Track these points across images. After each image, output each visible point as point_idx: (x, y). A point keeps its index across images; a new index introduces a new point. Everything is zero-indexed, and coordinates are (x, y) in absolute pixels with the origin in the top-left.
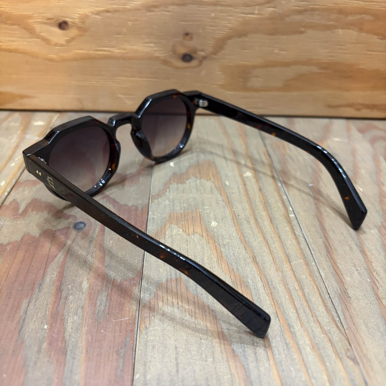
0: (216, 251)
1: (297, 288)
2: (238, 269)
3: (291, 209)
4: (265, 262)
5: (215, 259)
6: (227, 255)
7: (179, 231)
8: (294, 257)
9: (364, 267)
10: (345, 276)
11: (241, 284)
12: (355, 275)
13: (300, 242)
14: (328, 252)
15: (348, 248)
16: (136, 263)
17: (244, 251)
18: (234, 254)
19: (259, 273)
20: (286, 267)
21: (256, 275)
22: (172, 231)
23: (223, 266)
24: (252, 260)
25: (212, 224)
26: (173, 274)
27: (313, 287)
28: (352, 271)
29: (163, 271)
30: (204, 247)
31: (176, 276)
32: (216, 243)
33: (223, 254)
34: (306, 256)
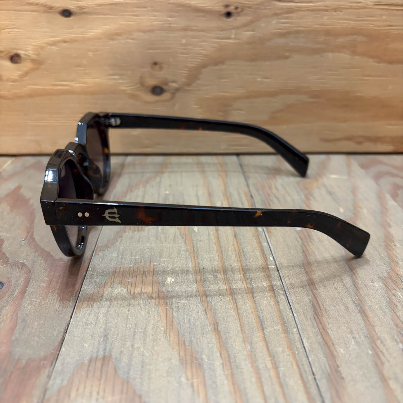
0: (166, 317)
1: (269, 365)
2: (191, 341)
3: (271, 258)
4: (229, 330)
5: (162, 329)
6: (179, 322)
7: (122, 291)
8: (269, 323)
9: (364, 333)
10: (337, 347)
11: (192, 362)
12: (351, 346)
13: (279, 301)
14: (316, 314)
15: (343, 308)
16: (55, 335)
17: (204, 315)
18: (189, 320)
19: (218, 345)
20: (257, 337)
21: (215, 349)
23: (172, 338)
24: (212, 328)
25: (167, 281)
26: (100, 350)
27: (292, 364)
28: (348, 340)
29: (89, 346)
30: (151, 311)
31: (105, 353)
32: (168, 306)
33: (174, 321)
34: (286, 320)
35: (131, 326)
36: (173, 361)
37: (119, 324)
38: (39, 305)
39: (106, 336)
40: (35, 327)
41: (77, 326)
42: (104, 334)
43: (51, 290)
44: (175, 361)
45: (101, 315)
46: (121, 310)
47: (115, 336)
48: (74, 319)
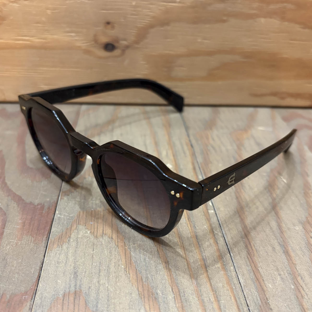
0: (125, 256)
1: (213, 299)
2: (147, 278)
3: (211, 204)
4: (178, 268)
5: (123, 267)
6: (136, 261)
7: (86, 232)
8: (211, 262)
9: (288, 270)
10: (266, 282)
11: (149, 296)
12: (277, 282)
13: (219, 243)
14: (249, 254)
15: (270, 248)
16: (32, 273)
17: (156, 255)
19: (170, 281)
20: (202, 274)
21: (167, 285)
22: (78, 233)
23: (131, 275)
24: (164, 266)
26: (72, 286)
27: (231, 298)
28: (275, 276)
29: (62, 282)
30: (112, 251)
31: (76, 288)
32: (126, 247)
33: (132, 260)
34: (225, 259)
35: (96, 264)
36: (133, 295)
37: (86, 263)
38: (16, 245)
39: (75, 273)
40: (15, 266)
41: (50, 264)
42: (74, 271)
43: (25, 232)
44: (135, 295)
45: (70, 255)
46: (86, 250)
47: (84, 274)
48: (47, 258)
